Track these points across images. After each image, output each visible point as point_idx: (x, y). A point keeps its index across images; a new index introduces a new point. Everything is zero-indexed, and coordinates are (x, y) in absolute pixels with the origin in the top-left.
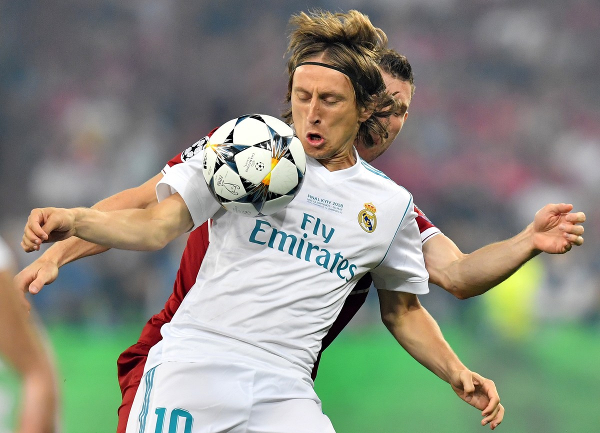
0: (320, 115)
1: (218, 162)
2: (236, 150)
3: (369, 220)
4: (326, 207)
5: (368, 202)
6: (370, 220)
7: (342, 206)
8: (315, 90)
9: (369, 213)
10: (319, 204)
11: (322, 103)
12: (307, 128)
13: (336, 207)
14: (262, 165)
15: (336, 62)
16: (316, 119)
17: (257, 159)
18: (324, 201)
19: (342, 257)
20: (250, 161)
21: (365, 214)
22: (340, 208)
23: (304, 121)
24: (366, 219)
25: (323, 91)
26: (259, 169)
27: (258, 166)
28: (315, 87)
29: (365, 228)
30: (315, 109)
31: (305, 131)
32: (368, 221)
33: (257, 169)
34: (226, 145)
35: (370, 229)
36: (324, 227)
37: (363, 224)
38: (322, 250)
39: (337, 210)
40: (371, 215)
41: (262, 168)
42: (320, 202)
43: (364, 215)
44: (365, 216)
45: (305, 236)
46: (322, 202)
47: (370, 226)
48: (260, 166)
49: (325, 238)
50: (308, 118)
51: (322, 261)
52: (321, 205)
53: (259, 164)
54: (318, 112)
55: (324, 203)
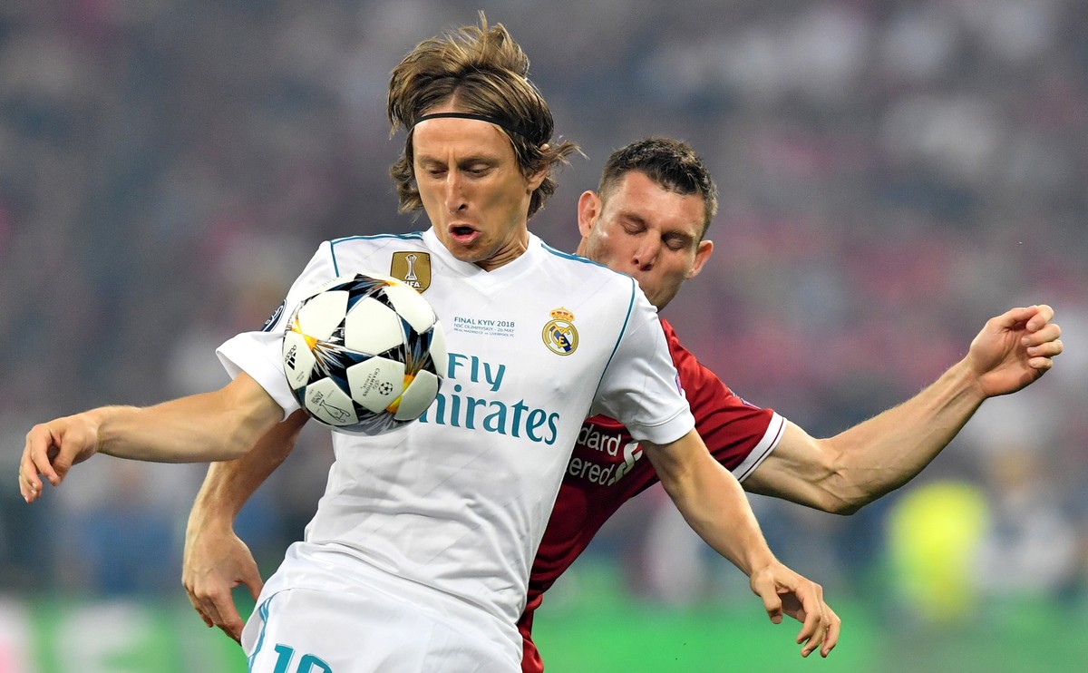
0: (466, 196)
1: (317, 370)
2: (349, 360)
3: (563, 336)
4: (487, 331)
5: (556, 307)
6: (565, 335)
7: (513, 324)
8: (451, 156)
9: (561, 325)
10: (474, 330)
11: (466, 176)
12: (448, 219)
13: (503, 328)
14: (390, 387)
15: (476, 108)
16: (460, 203)
17: (382, 378)
18: (483, 322)
19: (526, 408)
20: (372, 381)
21: (554, 327)
22: (510, 328)
23: (441, 208)
24: (557, 334)
25: (463, 156)
26: (385, 392)
27: (382, 389)
28: (451, 151)
29: (558, 350)
30: (456, 188)
31: (446, 224)
32: (560, 337)
33: (381, 393)
34: (333, 348)
35: (568, 349)
36: (487, 366)
37: (553, 345)
38: (491, 404)
39: (506, 332)
40: (566, 325)
41: (389, 390)
42: (477, 325)
43: (551, 330)
44: (554, 331)
45: (458, 388)
46: (480, 325)
47: (566, 345)
48: (386, 389)
49: (491, 383)
50: (446, 203)
51: (494, 423)
52: (478, 330)
53: (386, 386)
54: (460, 192)
55: (483, 325)
